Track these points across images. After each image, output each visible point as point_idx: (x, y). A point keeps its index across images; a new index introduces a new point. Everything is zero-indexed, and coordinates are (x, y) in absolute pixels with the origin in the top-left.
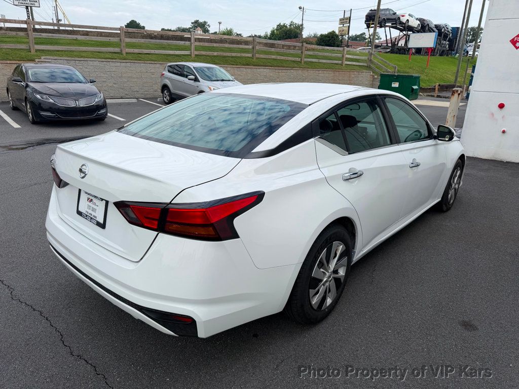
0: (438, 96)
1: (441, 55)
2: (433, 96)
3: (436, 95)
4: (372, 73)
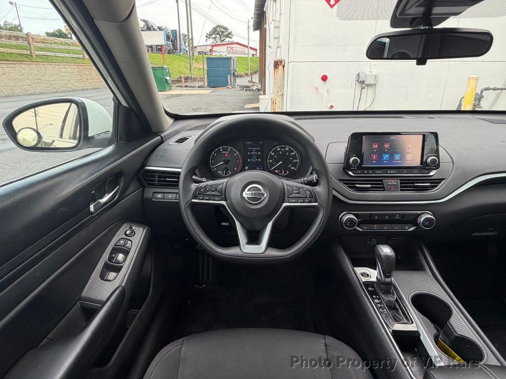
0: (186, 86)
1: (169, 53)
2: (182, 87)
3: (184, 86)
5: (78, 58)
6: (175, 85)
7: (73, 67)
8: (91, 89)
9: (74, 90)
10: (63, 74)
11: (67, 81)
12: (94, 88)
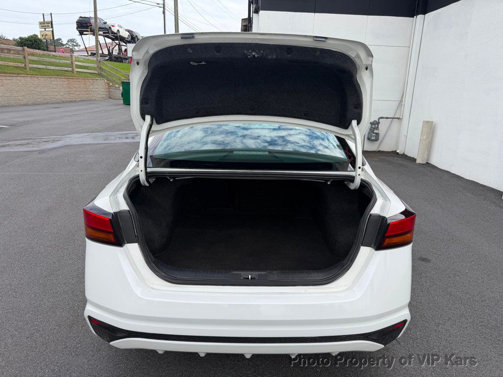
4: (106, 81)
5: (67, 71)
7: (64, 80)
8: (79, 101)
9: (63, 102)
10: (54, 86)
11: (57, 93)
12: (82, 100)
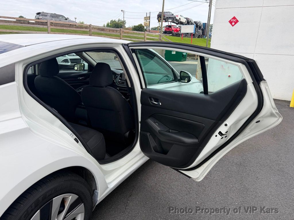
1: (198, 37)
2: (194, 59)
6: (191, 58)
